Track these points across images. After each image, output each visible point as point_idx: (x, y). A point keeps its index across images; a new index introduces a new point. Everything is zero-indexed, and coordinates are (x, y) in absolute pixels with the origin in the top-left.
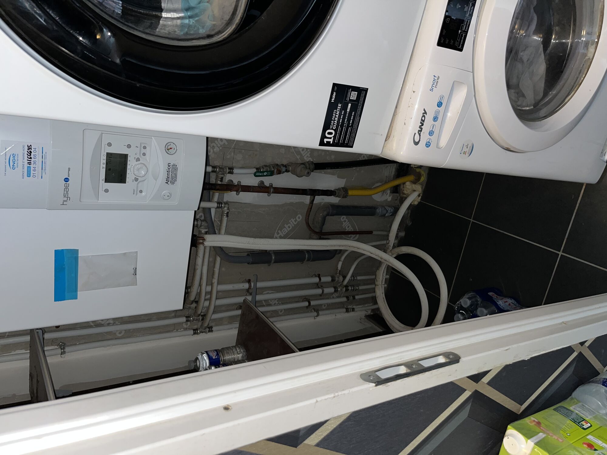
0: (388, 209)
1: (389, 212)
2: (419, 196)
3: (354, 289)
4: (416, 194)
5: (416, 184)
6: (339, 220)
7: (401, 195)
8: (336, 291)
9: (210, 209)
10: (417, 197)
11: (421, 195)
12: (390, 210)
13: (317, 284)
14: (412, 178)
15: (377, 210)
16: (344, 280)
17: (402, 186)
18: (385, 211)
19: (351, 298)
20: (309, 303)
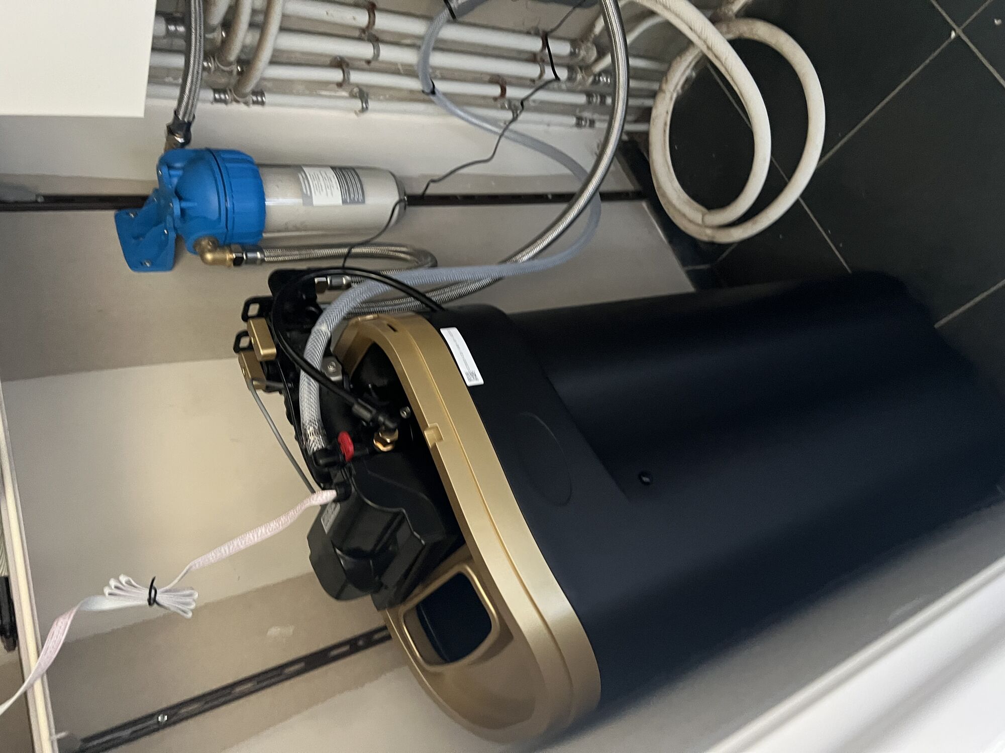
8: (571, 78)
13: (535, 54)
16: (597, 61)
19: (596, 100)
20: (504, 91)
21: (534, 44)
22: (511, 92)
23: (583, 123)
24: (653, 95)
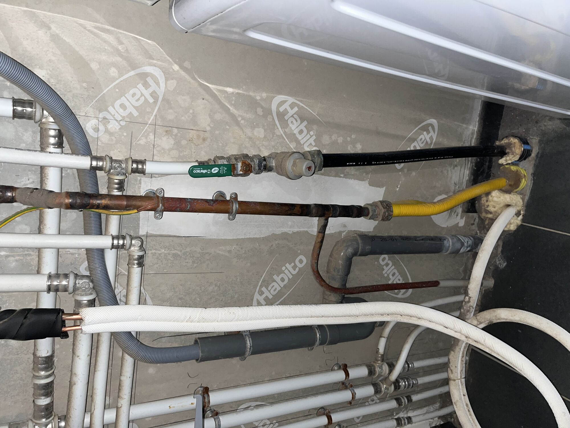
0: (464, 241)
1: (466, 244)
2: (518, 214)
3: (409, 385)
4: (510, 212)
5: (512, 193)
6: (376, 263)
7: (484, 215)
8: (377, 391)
9: (101, 251)
10: (514, 216)
11: (522, 212)
12: (468, 242)
13: (343, 383)
14: (503, 182)
15: (445, 242)
16: (391, 371)
17: (484, 199)
18: (458, 245)
19: (405, 400)
20: (330, 419)
21: (340, 376)
22: (336, 417)
23: (403, 422)
24: (446, 382)
